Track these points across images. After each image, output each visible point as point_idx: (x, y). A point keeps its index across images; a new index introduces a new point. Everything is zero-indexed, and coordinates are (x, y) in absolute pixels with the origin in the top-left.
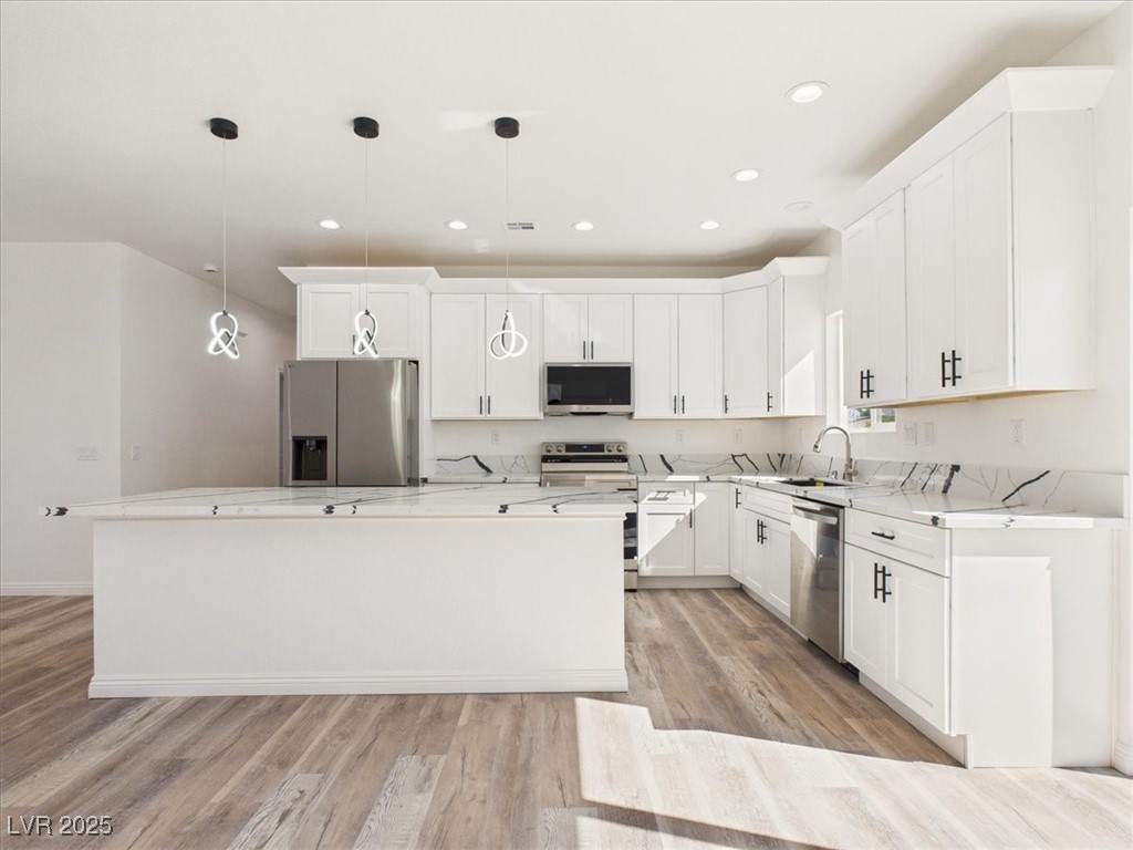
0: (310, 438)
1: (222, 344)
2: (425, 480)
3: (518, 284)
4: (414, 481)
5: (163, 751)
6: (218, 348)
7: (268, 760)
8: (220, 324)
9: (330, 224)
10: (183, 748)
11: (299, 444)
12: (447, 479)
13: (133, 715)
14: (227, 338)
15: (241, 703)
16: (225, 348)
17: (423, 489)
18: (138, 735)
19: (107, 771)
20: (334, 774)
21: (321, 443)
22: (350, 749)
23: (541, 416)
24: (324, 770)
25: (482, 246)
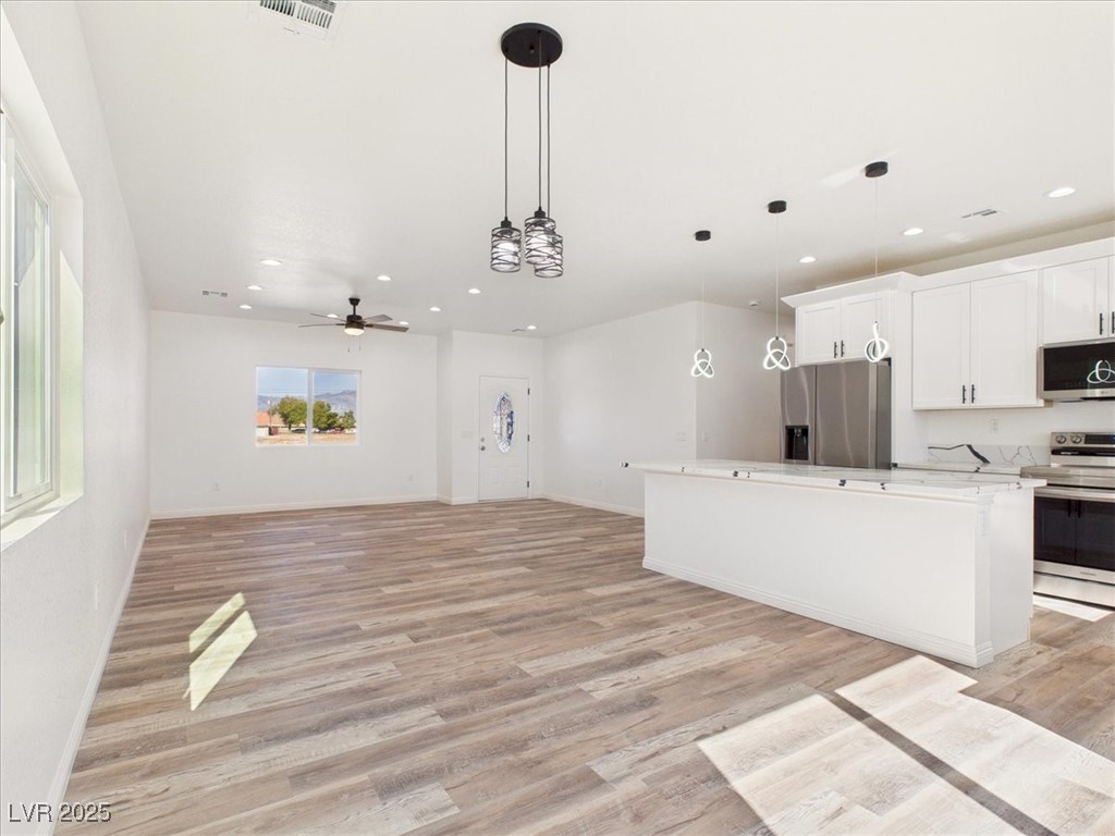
0: (798, 427)
1: (701, 370)
2: (895, 465)
3: (1008, 265)
4: (886, 464)
5: (651, 595)
6: (697, 372)
7: (688, 613)
8: (699, 357)
9: (808, 260)
10: (659, 597)
11: (790, 431)
12: (939, 466)
13: (653, 579)
14: (703, 365)
15: (703, 588)
16: (703, 372)
17: (894, 473)
18: (649, 586)
19: (627, 594)
20: (710, 629)
21: (805, 431)
22: (731, 623)
23: (1041, 403)
24: (708, 625)
25: (956, 237)
